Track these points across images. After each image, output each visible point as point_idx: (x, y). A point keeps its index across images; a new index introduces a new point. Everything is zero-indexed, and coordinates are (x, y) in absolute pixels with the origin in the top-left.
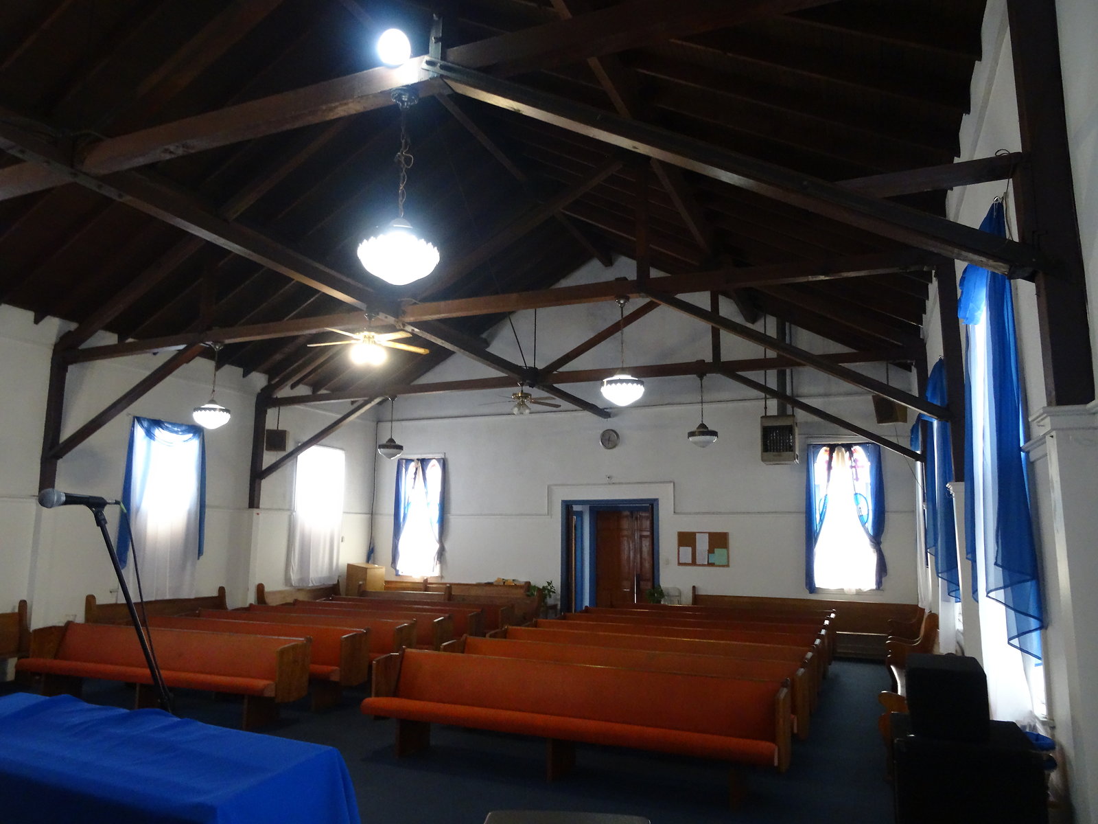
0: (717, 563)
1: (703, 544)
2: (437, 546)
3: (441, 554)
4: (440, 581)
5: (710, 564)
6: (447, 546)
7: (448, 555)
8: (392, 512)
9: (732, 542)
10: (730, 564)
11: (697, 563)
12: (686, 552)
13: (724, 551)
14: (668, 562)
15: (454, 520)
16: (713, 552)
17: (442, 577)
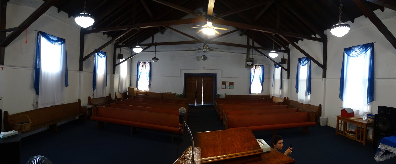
0: (231, 88)
1: (228, 84)
2: (148, 83)
3: (150, 86)
4: (149, 92)
5: (229, 89)
6: (151, 84)
7: (152, 85)
8: (136, 74)
9: (234, 84)
10: (234, 89)
11: (226, 88)
12: (224, 86)
13: (232, 86)
14: (219, 89)
15: (153, 77)
16: (230, 86)
17: (150, 91)
